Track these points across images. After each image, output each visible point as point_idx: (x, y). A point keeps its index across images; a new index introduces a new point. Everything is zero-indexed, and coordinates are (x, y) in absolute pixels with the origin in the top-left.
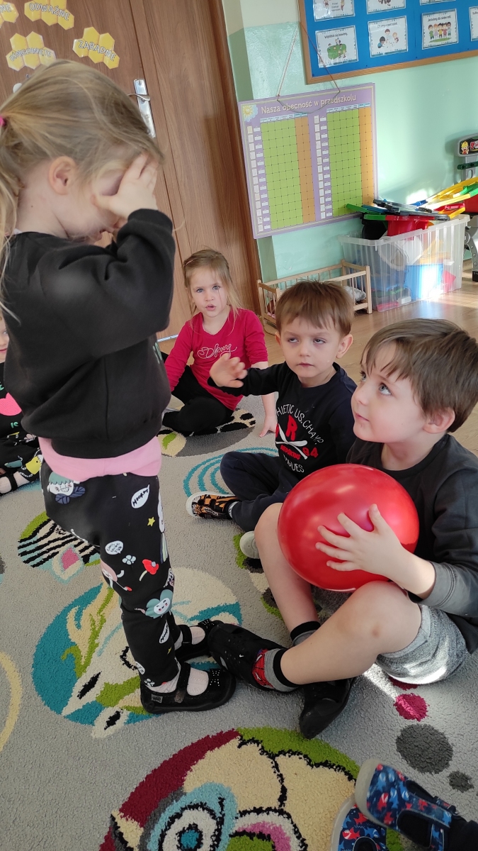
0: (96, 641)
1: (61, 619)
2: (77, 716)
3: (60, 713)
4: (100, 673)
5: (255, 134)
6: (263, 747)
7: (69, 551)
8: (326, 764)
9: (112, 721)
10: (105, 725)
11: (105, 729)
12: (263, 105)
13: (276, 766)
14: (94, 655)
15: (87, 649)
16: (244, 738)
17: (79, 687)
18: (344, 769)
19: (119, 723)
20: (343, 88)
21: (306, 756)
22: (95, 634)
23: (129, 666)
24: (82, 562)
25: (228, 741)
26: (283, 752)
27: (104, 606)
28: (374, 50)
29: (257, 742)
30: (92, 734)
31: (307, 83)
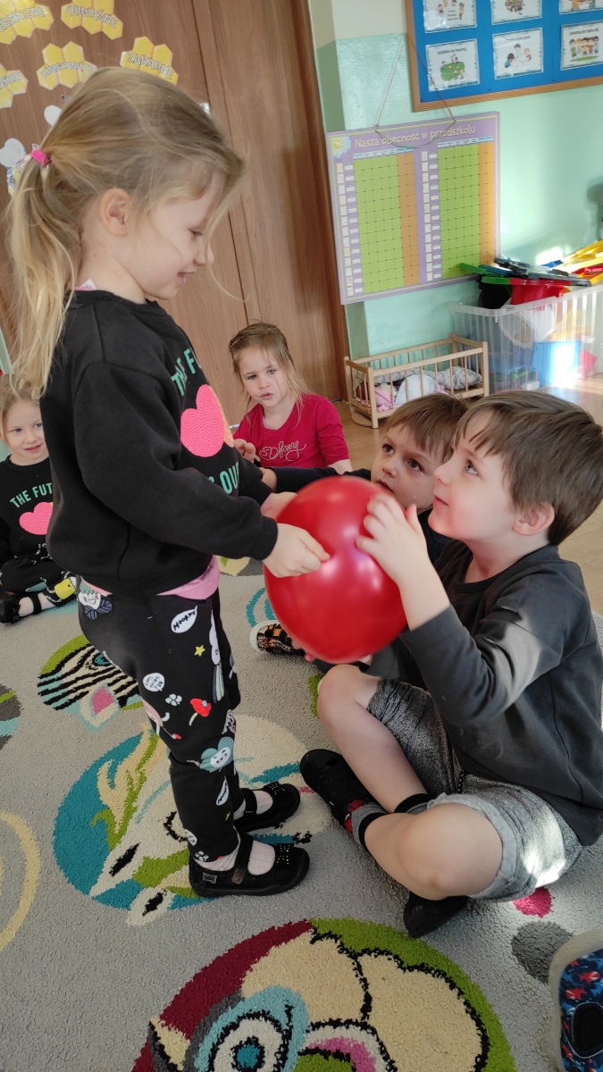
0: (134, 804)
1: (90, 776)
2: (107, 898)
3: (88, 893)
4: (138, 845)
5: (346, 173)
6: (342, 944)
7: (101, 691)
8: (422, 968)
9: (153, 905)
10: (144, 909)
11: (144, 915)
12: (358, 137)
13: (359, 968)
14: (131, 822)
15: (122, 815)
16: (318, 931)
17: (111, 861)
18: (444, 975)
19: (162, 908)
20: (460, 117)
21: (396, 957)
22: (133, 796)
23: (175, 836)
24: (118, 705)
25: (298, 935)
26: (367, 951)
27: (144, 761)
28: (500, 70)
29: (335, 937)
30: (127, 921)
31: (414, 109)
